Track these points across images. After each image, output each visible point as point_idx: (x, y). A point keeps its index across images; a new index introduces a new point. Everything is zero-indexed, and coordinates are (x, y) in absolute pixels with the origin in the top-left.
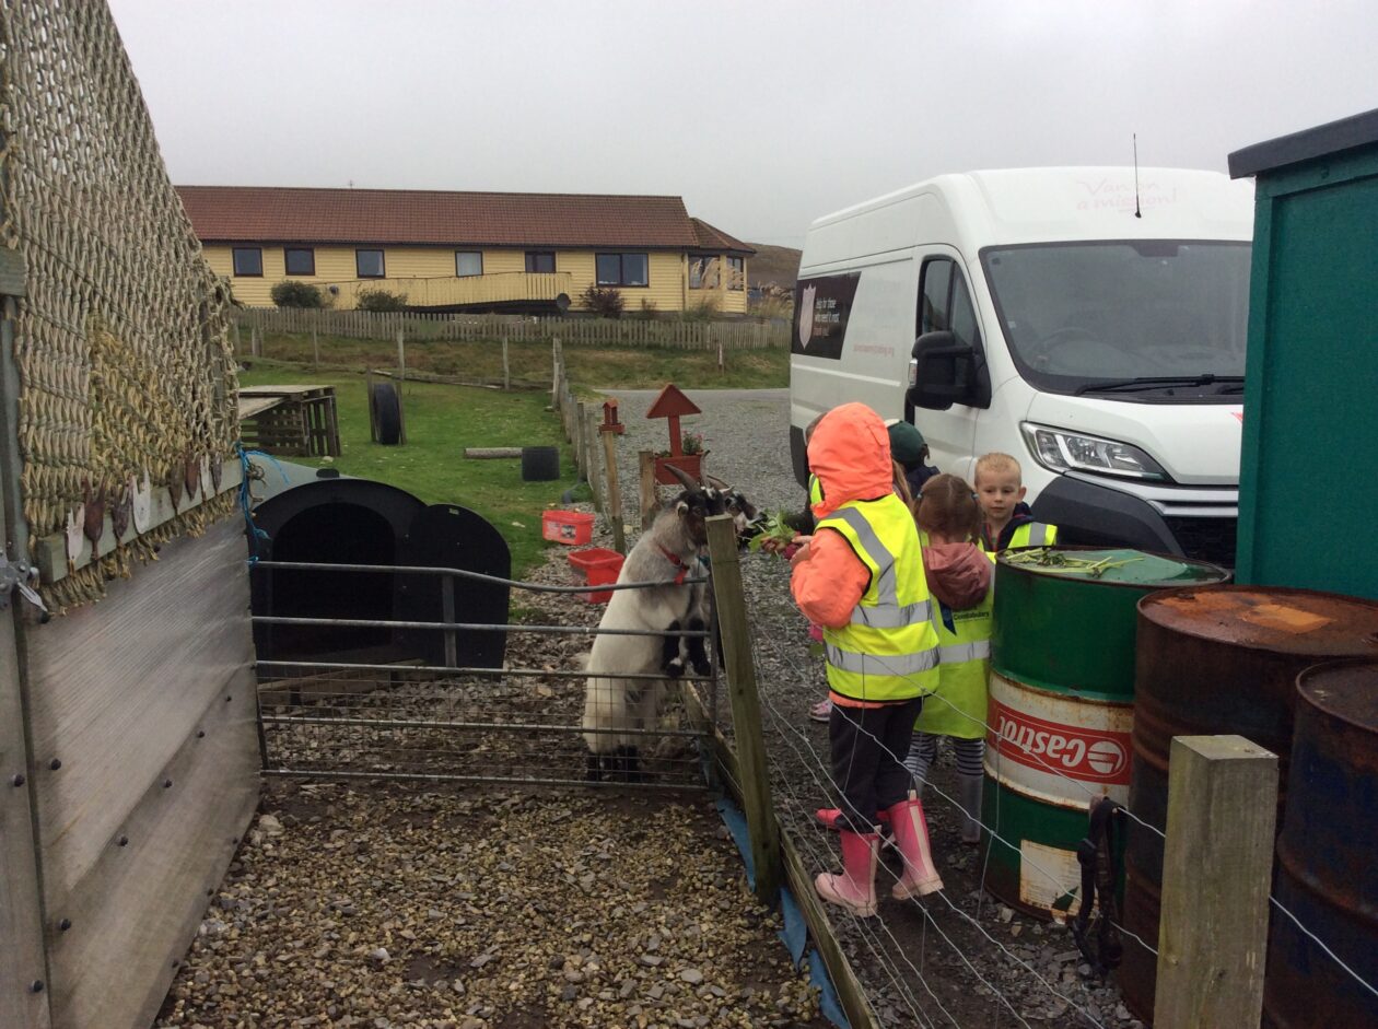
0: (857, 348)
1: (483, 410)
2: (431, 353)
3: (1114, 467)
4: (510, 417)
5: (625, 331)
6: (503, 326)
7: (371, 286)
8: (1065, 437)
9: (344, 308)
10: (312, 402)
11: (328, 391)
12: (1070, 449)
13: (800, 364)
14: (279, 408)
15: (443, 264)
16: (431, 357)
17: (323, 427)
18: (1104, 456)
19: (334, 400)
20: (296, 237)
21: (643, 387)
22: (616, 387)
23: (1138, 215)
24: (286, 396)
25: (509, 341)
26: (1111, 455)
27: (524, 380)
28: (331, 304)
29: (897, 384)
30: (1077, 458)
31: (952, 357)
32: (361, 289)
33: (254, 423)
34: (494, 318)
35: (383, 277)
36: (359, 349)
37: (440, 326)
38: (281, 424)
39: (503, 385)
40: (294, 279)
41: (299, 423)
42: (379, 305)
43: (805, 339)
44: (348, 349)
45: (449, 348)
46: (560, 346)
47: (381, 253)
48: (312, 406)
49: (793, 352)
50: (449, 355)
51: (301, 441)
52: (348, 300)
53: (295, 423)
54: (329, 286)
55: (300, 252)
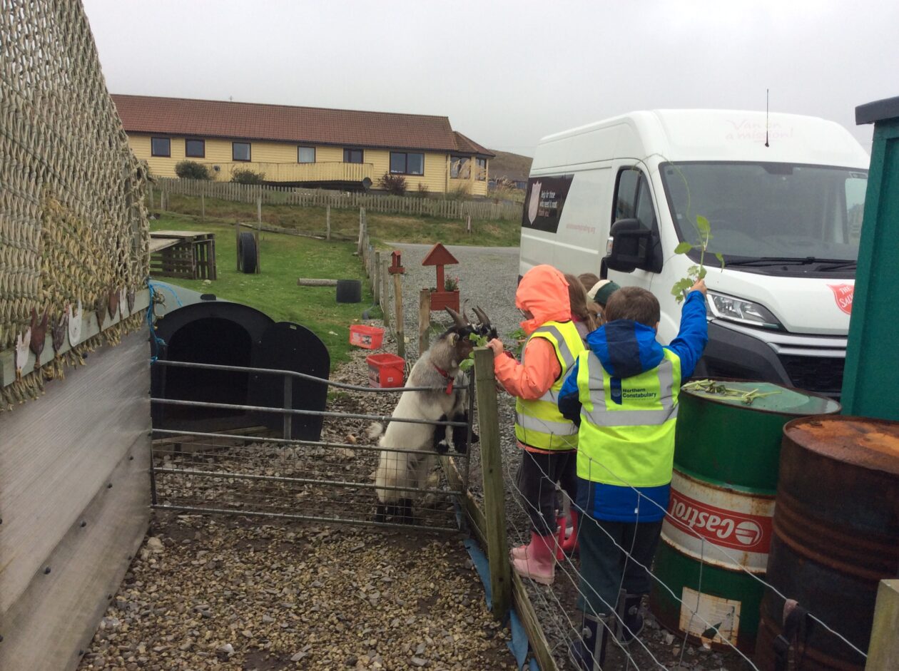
0: (569, 226)
1: (312, 253)
2: (279, 213)
3: (745, 318)
4: (330, 259)
5: (407, 205)
6: (327, 197)
7: (241, 167)
8: (713, 296)
9: (223, 180)
10: (198, 243)
11: (210, 236)
12: (716, 305)
13: (527, 234)
14: (177, 246)
15: (289, 154)
16: (279, 216)
17: (206, 260)
18: (739, 311)
19: (213, 242)
20: (193, 132)
21: (417, 242)
22: (399, 241)
23: (767, 145)
24: (182, 239)
25: (331, 208)
26: (744, 310)
27: (339, 234)
28: (214, 178)
29: (596, 252)
30: (720, 310)
31: (637, 237)
32: (234, 169)
33: (160, 255)
34: (322, 192)
35: (250, 161)
36: (231, 209)
37: (286, 195)
38: (178, 256)
39: (325, 237)
40: (191, 160)
41: (190, 257)
42: (247, 179)
43: (532, 217)
44: (224, 208)
45: (290, 210)
46: (364, 212)
47: (248, 146)
48: (199, 246)
49: (523, 226)
50: (290, 215)
51: (190, 269)
52: (226, 175)
53: (187, 257)
54: (213, 165)
55: (195, 142)
